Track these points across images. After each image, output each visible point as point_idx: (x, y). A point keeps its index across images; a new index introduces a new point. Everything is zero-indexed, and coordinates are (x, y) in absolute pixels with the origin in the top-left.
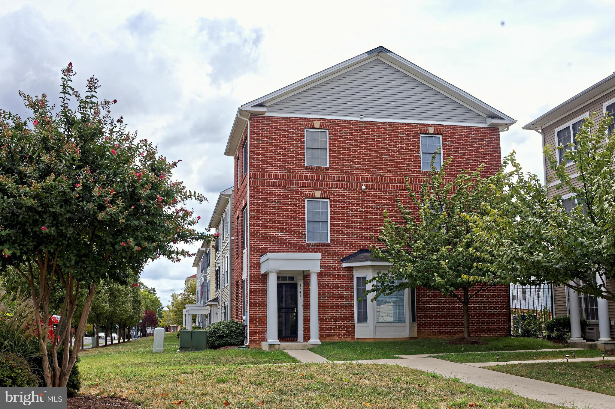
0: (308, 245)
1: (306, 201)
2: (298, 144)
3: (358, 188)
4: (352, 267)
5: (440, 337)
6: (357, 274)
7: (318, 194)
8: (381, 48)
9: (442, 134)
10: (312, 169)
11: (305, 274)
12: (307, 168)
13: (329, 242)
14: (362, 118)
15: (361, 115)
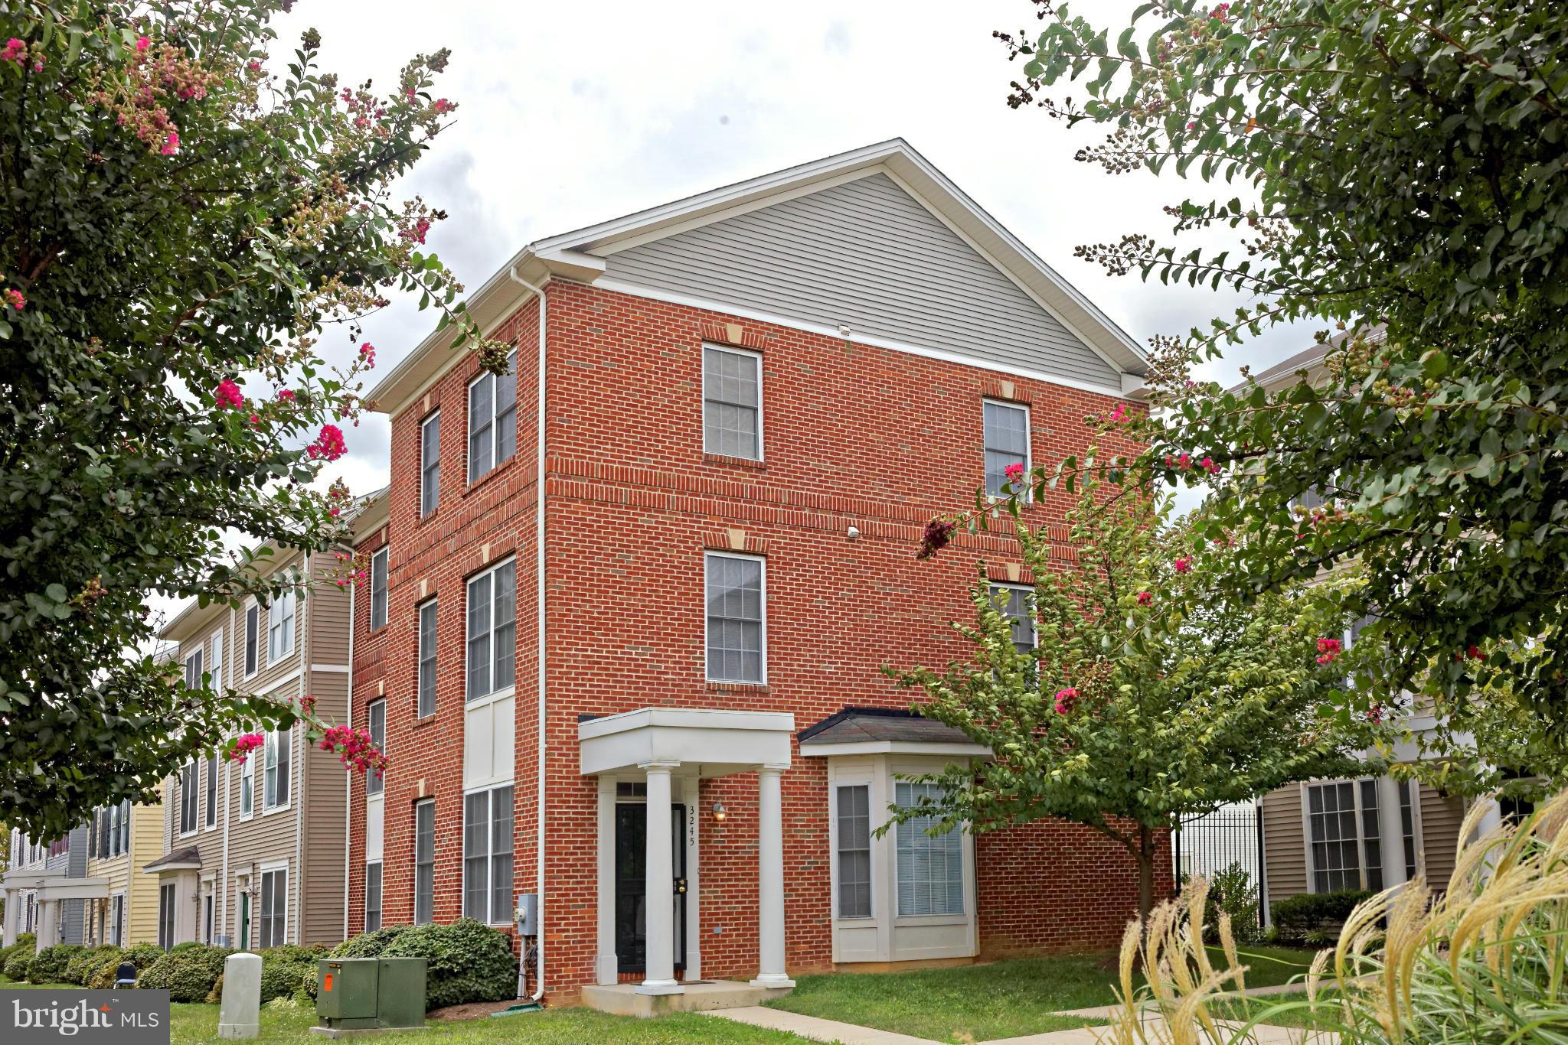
0: (712, 690)
1: (705, 558)
2: (683, 386)
3: (840, 531)
4: (825, 758)
5: (1030, 951)
6: (837, 779)
7: (737, 538)
8: (899, 143)
9: (1029, 405)
10: (721, 462)
11: (706, 775)
12: (708, 460)
13: (765, 681)
14: (846, 333)
15: (845, 323)
